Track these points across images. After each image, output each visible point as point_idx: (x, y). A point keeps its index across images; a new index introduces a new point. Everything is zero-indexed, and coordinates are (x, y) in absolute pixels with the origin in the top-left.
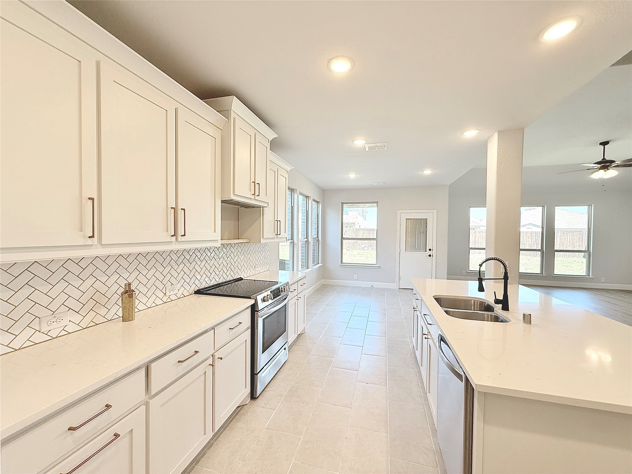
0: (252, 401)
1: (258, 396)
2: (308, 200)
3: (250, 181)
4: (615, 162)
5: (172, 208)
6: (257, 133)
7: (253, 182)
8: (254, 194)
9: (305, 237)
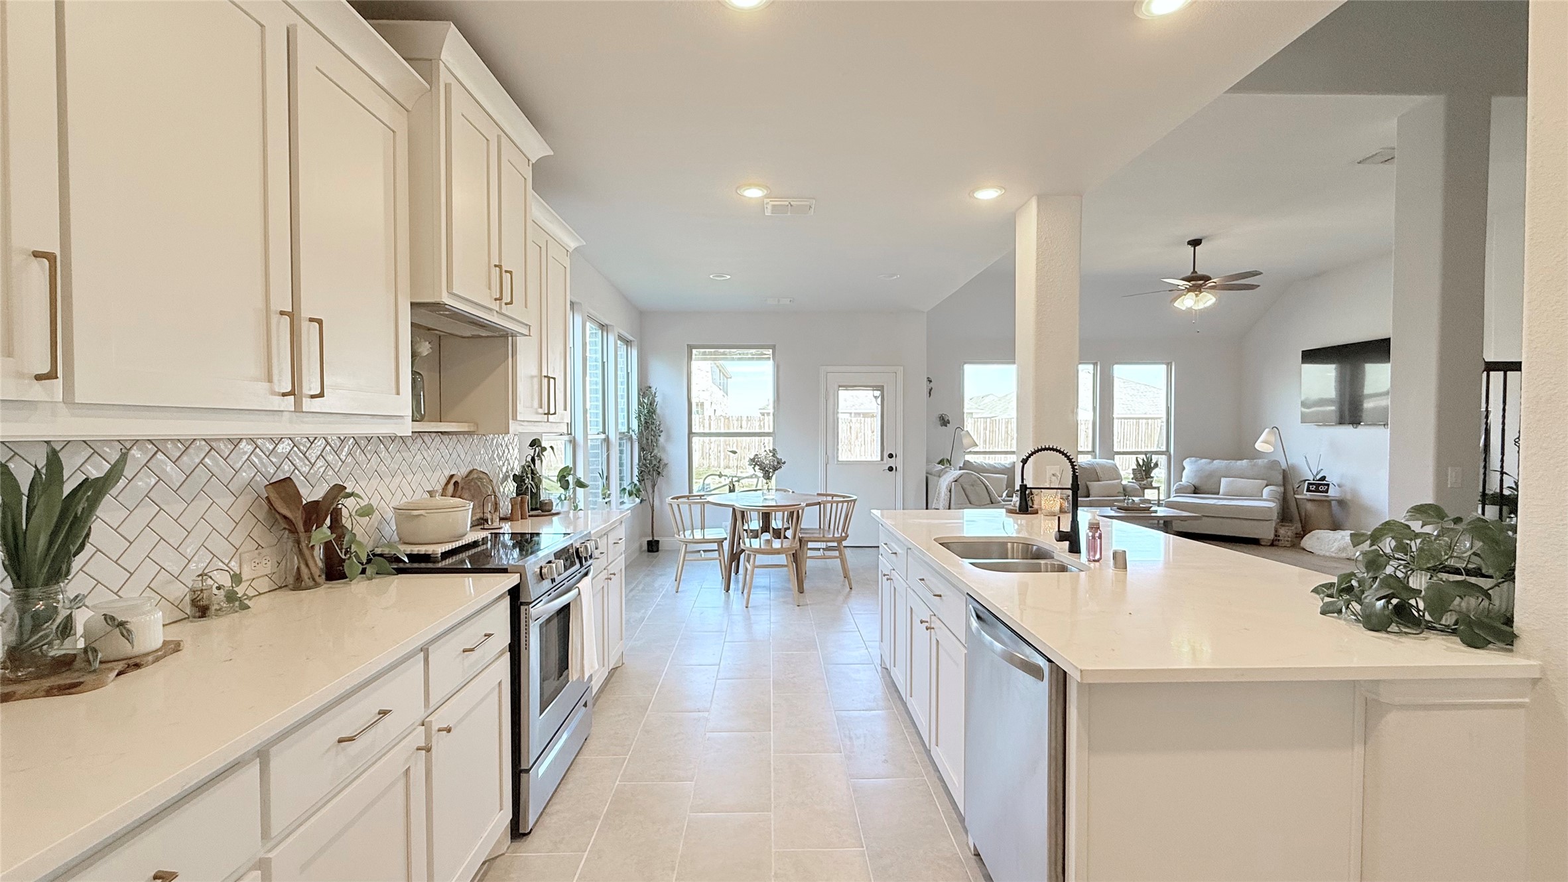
0: (517, 844)
1: (531, 830)
2: (605, 334)
3: (489, 262)
4: (1211, 279)
5: (282, 313)
6: (504, 139)
7: (496, 266)
8: (500, 299)
9: (601, 431)
